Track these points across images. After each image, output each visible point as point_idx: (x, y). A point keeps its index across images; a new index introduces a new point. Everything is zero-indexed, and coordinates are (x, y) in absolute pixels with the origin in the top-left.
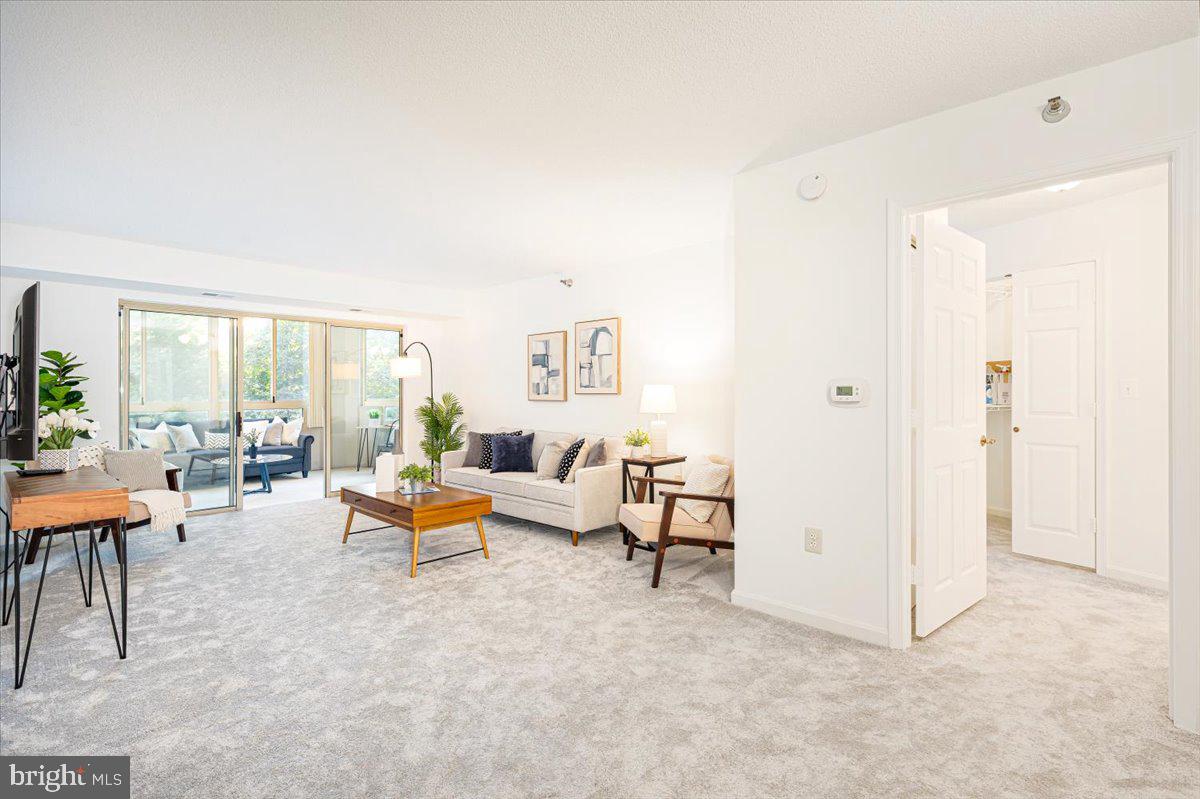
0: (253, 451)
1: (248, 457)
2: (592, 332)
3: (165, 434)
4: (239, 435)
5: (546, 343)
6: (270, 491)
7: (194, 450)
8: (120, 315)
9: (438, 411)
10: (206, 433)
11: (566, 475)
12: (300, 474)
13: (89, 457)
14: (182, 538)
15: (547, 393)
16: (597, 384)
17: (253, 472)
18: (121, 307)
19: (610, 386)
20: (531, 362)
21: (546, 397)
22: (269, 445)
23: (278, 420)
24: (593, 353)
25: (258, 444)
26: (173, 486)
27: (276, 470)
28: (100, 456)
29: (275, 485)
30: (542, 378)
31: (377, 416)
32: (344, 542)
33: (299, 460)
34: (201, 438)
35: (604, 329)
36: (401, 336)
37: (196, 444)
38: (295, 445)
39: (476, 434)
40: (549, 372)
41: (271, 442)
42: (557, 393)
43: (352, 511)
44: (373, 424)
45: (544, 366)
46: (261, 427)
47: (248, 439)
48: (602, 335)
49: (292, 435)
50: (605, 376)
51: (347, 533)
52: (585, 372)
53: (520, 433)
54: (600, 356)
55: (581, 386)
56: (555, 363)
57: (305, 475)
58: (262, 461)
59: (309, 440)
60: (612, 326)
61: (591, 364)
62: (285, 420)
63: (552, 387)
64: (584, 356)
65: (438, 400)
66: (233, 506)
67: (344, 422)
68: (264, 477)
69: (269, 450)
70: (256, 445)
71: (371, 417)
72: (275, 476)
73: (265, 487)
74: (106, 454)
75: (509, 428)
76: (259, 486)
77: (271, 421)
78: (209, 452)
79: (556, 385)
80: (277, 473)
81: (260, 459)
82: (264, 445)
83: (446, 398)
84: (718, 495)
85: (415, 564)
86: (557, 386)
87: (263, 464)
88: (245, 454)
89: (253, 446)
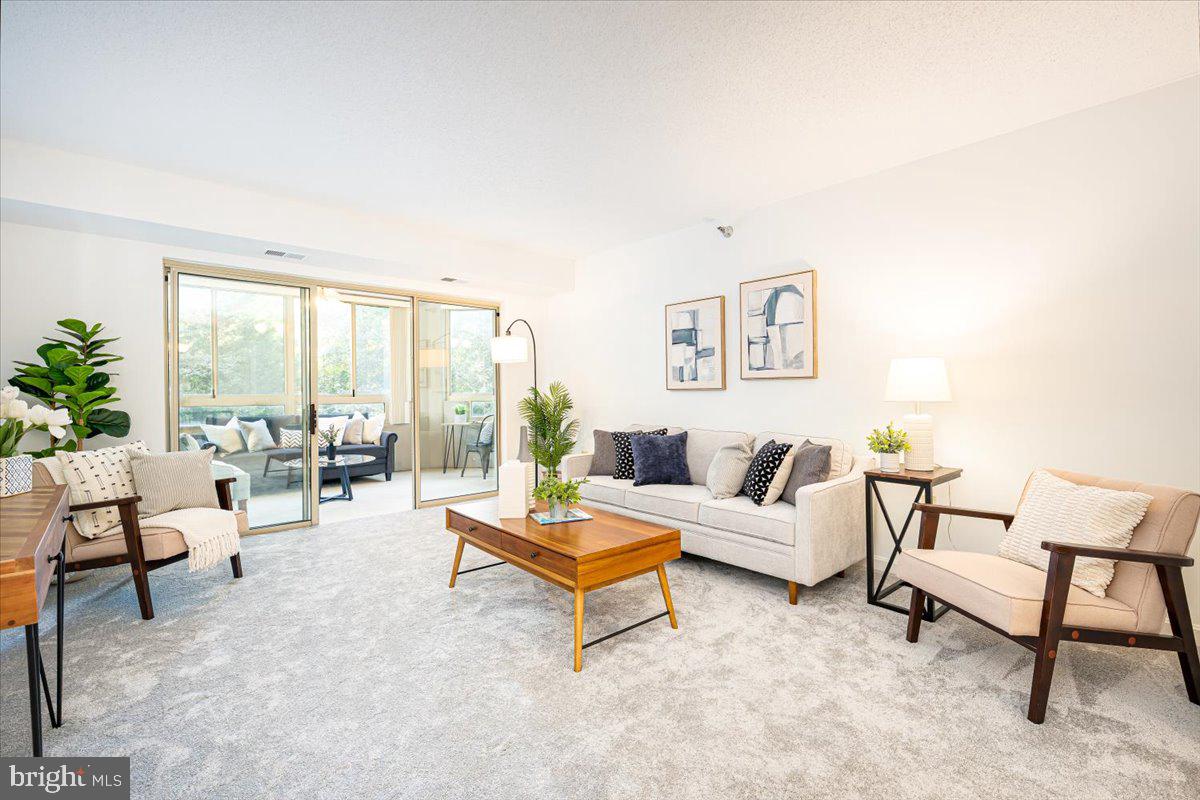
0: (331, 452)
1: (325, 459)
2: (768, 294)
3: (237, 430)
4: (313, 432)
5: (694, 315)
6: (350, 499)
7: (268, 449)
8: (166, 279)
9: (545, 405)
10: (282, 429)
11: (765, 493)
12: (382, 476)
13: (107, 463)
14: (237, 573)
15: (695, 379)
16: (778, 363)
17: (331, 477)
18: (167, 269)
19: (802, 367)
20: (670, 341)
21: (694, 385)
22: (350, 444)
23: (358, 416)
24: (770, 322)
25: (338, 443)
26: (225, 503)
27: (357, 472)
28: (125, 461)
29: (357, 490)
30: (687, 361)
31: (463, 412)
32: (452, 585)
33: (383, 460)
34: (276, 437)
35: (790, 288)
36: (498, 315)
37: (269, 441)
38: (377, 444)
39: (604, 434)
40: (697, 353)
41: (352, 440)
42: (712, 378)
43: (462, 542)
44: (458, 420)
45: (690, 344)
46: (340, 423)
47: (326, 437)
48: (785, 297)
49: (373, 433)
50: (791, 355)
51: (456, 573)
52: (757, 349)
53: (664, 432)
54: (783, 326)
55: (750, 368)
56: (708, 338)
57: (388, 478)
58: (343, 464)
59: (392, 438)
60: (800, 283)
61: (767, 337)
62: (366, 416)
63: (703, 372)
64: (755, 329)
65: (544, 390)
66: (308, 521)
67: (428, 418)
68: (343, 479)
69: (349, 449)
70: (335, 444)
71: (457, 412)
72: (356, 479)
73: (345, 493)
74: (132, 458)
75: (648, 424)
76: (337, 491)
77: (351, 417)
78: (285, 451)
79: (709, 369)
80: (358, 475)
81: (340, 460)
82: (343, 444)
83: (553, 389)
84: (1122, 546)
85: (579, 647)
86: (712, 369)
87: (343, 467)
88: (321, 454)
89: (331, 444)
